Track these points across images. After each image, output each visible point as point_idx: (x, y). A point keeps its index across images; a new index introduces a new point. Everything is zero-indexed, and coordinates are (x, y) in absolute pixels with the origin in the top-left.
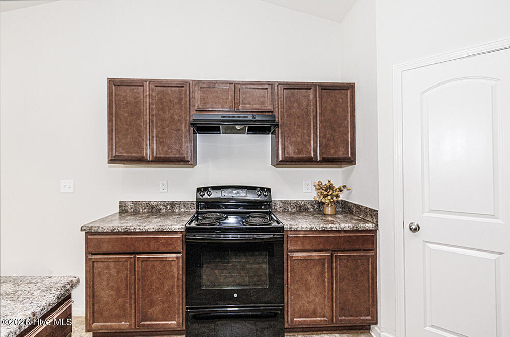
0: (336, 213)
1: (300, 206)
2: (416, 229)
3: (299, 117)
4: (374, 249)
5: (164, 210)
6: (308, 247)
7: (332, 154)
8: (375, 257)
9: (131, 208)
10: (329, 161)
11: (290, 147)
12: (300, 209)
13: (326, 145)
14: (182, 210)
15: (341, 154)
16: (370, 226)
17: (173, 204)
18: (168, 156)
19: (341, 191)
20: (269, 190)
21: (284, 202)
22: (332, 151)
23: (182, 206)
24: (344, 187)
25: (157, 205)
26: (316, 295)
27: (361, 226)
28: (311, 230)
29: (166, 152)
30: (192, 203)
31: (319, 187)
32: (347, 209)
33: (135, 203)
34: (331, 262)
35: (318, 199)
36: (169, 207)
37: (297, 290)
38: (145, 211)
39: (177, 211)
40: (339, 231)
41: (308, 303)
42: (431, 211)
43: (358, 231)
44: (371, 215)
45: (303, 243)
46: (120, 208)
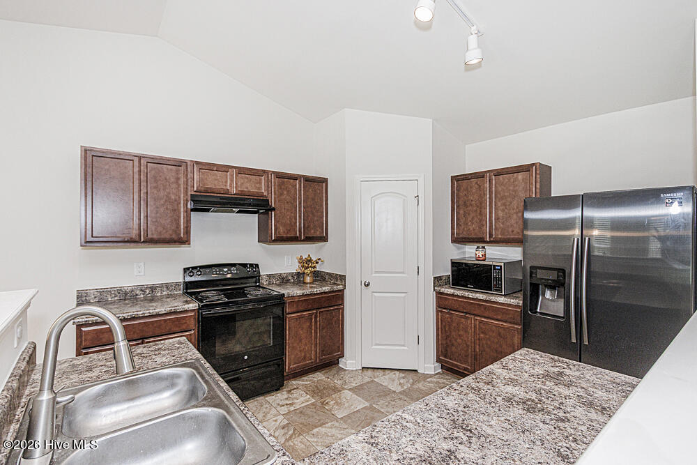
0: (314, 281)
1: (283, 278)
2: (367, 285)
3: (288, 203)
4: (342, 304)
5: (142, 296)
6: (301, 308)
7: (312, 233)
8: (343, 309)
9: (95, 297)
10: (309, 239)
11: (281, 228)
12: (284, 280)
13: (308, 227)
14: (164, 293)
15: (318, 234)
16: (341, 287)
17: (153, 288)
18: (162, 236)
19: (317, 263)
20: (257, 265)
21: (269, 276)
22: (312, 231)
23: (165, 289)
24: (319, 259)
25: (132, 291)
26: (306, 345)
27: (336, 288)
28: (303, 295)
29: (160, 233)
30: (177, 284)
31: (301, 260)
32: (319, 277)
33: (102, 292)
34: (316, 317)
35: (299, 271)
36: (148, 291)
37: (293, 344)
38: (116, 298)
39: (159, 294)
40: (321, 293)
41: (301, 351)
42: (376, 272)
43: (333, 292)
44: (341, 280)
45: (297, 306)
46: (78, 298)
